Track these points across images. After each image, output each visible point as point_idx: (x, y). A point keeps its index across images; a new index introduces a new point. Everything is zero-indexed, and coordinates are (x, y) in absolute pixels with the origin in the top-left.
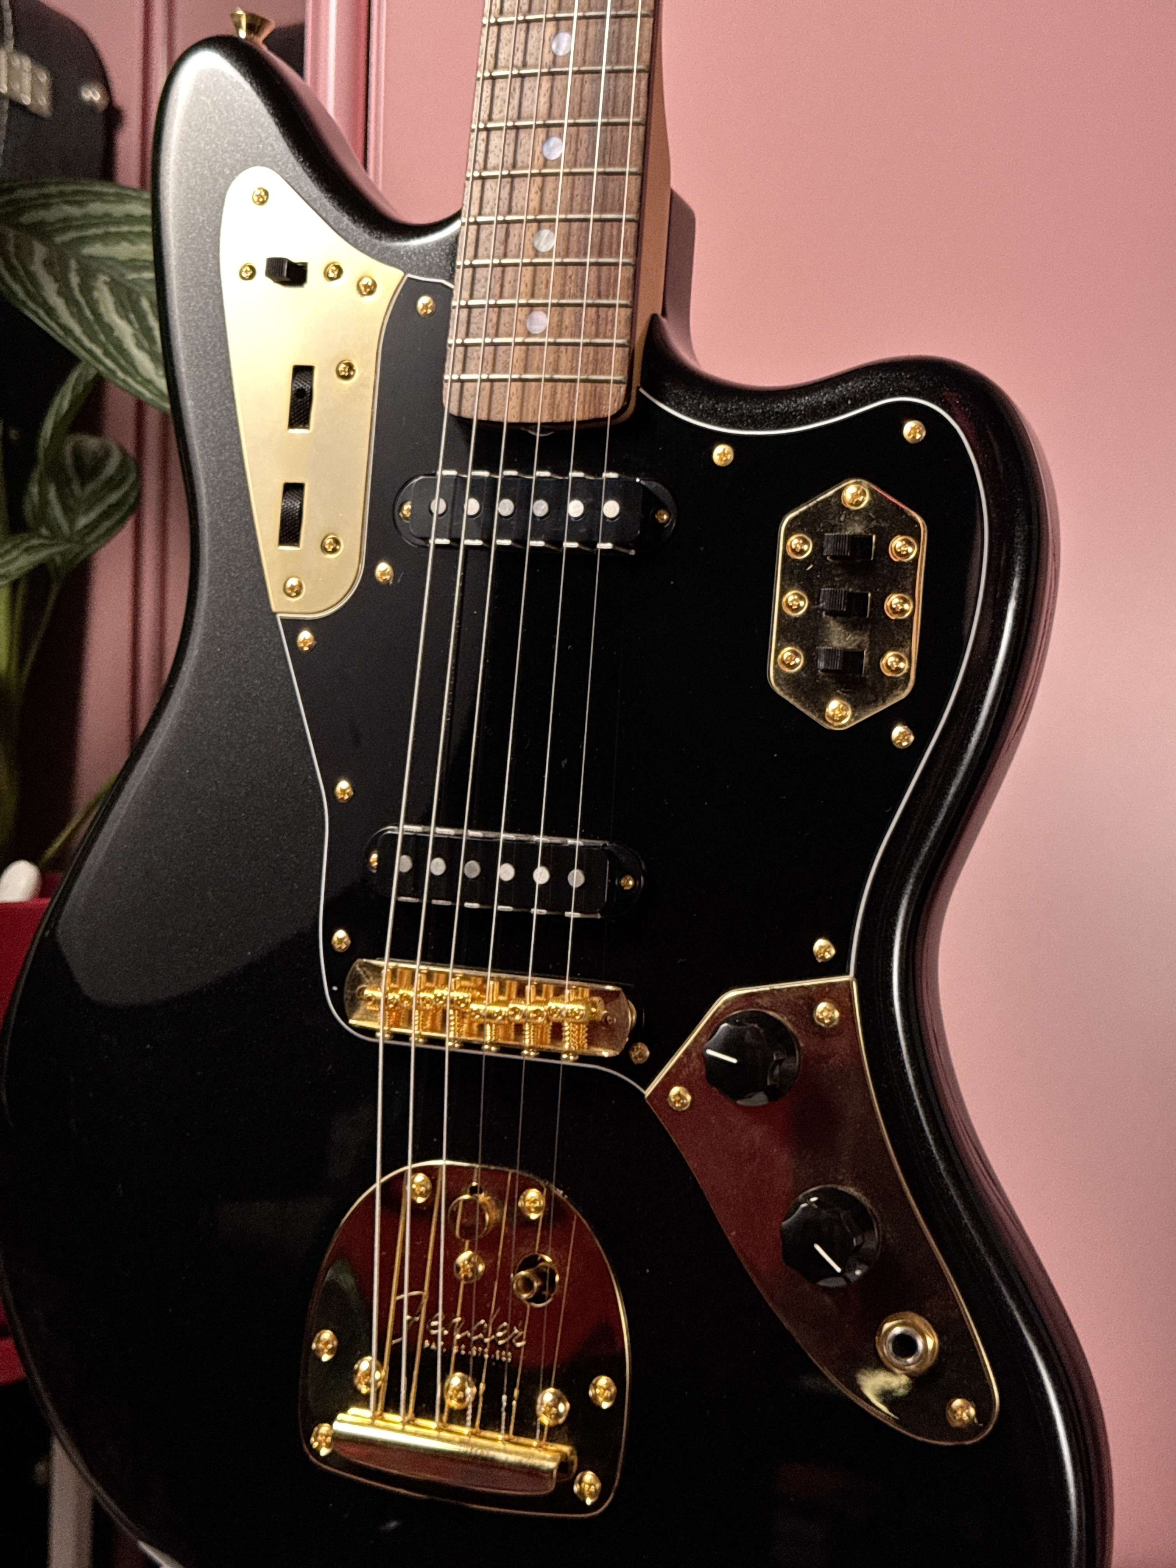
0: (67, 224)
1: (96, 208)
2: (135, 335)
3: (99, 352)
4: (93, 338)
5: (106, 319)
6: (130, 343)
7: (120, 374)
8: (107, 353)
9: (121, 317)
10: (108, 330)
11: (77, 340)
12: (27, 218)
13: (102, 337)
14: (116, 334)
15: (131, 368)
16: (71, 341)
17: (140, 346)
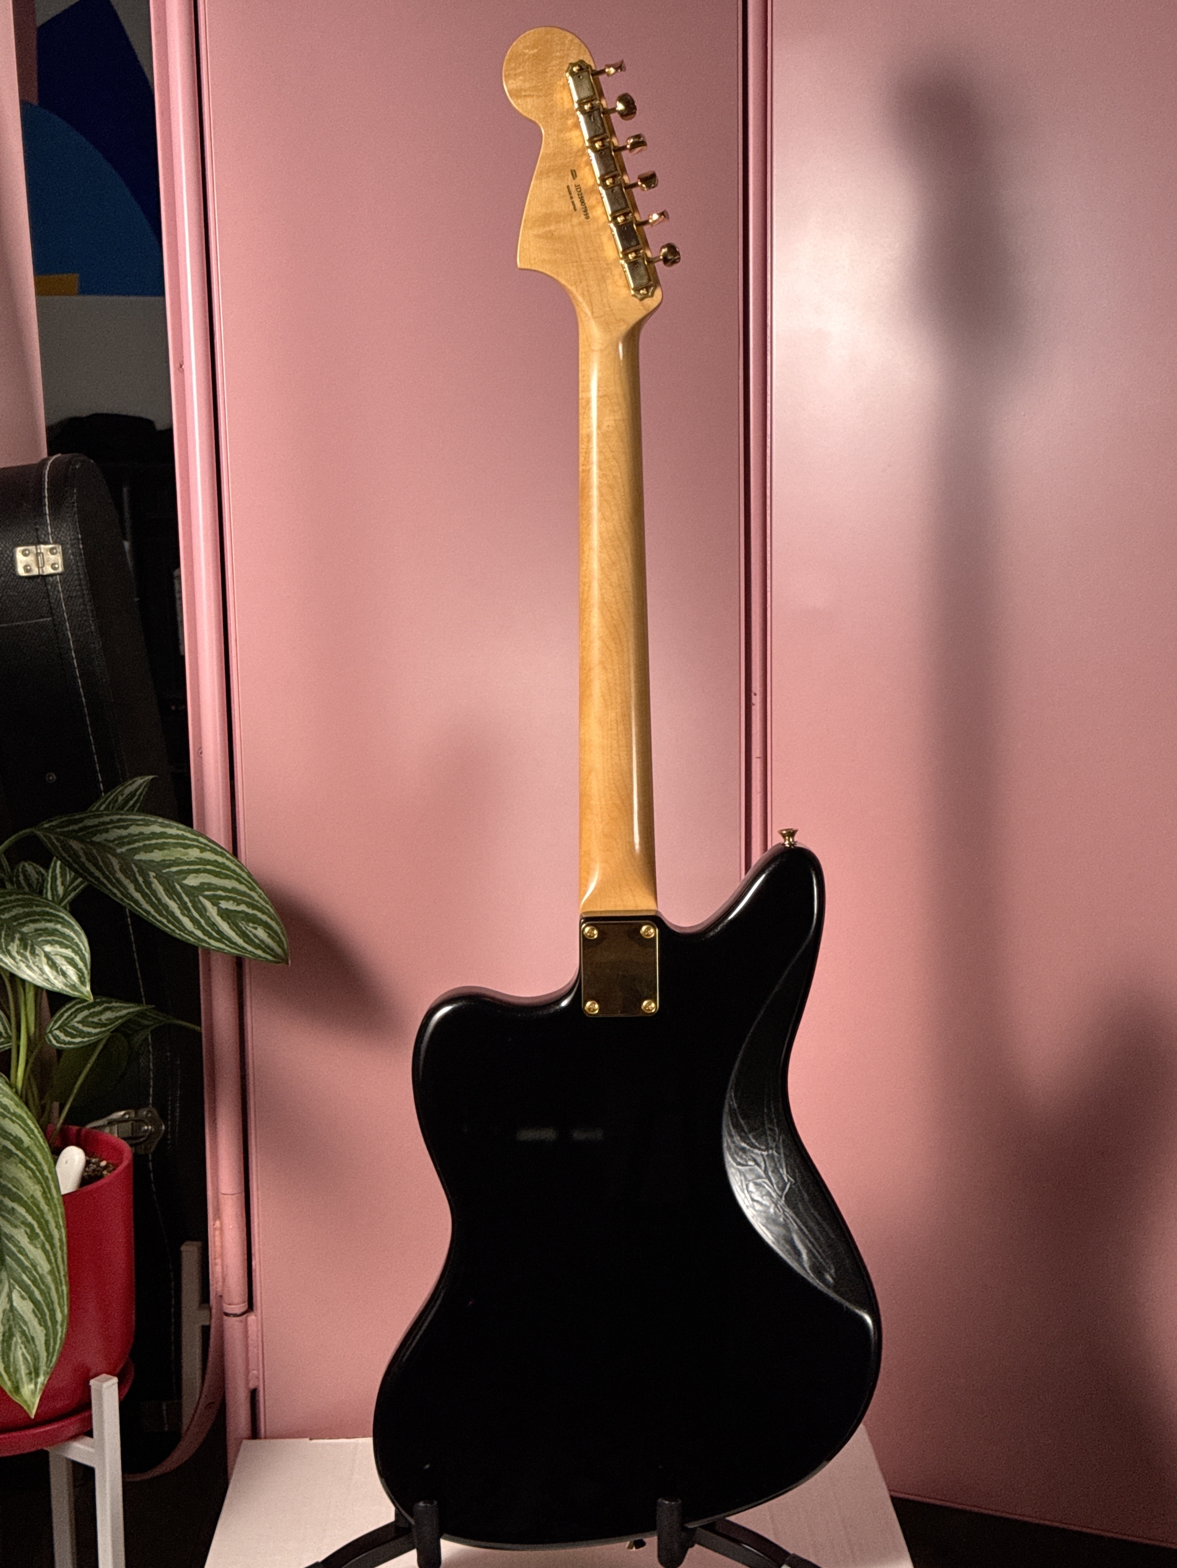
0: (121, 841)
1: (134, 830)
2: (179, 908)
3: (165, 921)
4: (161, 915)
5: (163, 901)
6: (178, 913)
7: (177, 931)
8: (169, 921)
9: (170, 899)
10: (166, 907)
11: (153, 917)
12: (97, 839)
13: (164, 912)
14: (170, 909)
15: (183, 928)
16: (151, 918)
17: (183, 914)
